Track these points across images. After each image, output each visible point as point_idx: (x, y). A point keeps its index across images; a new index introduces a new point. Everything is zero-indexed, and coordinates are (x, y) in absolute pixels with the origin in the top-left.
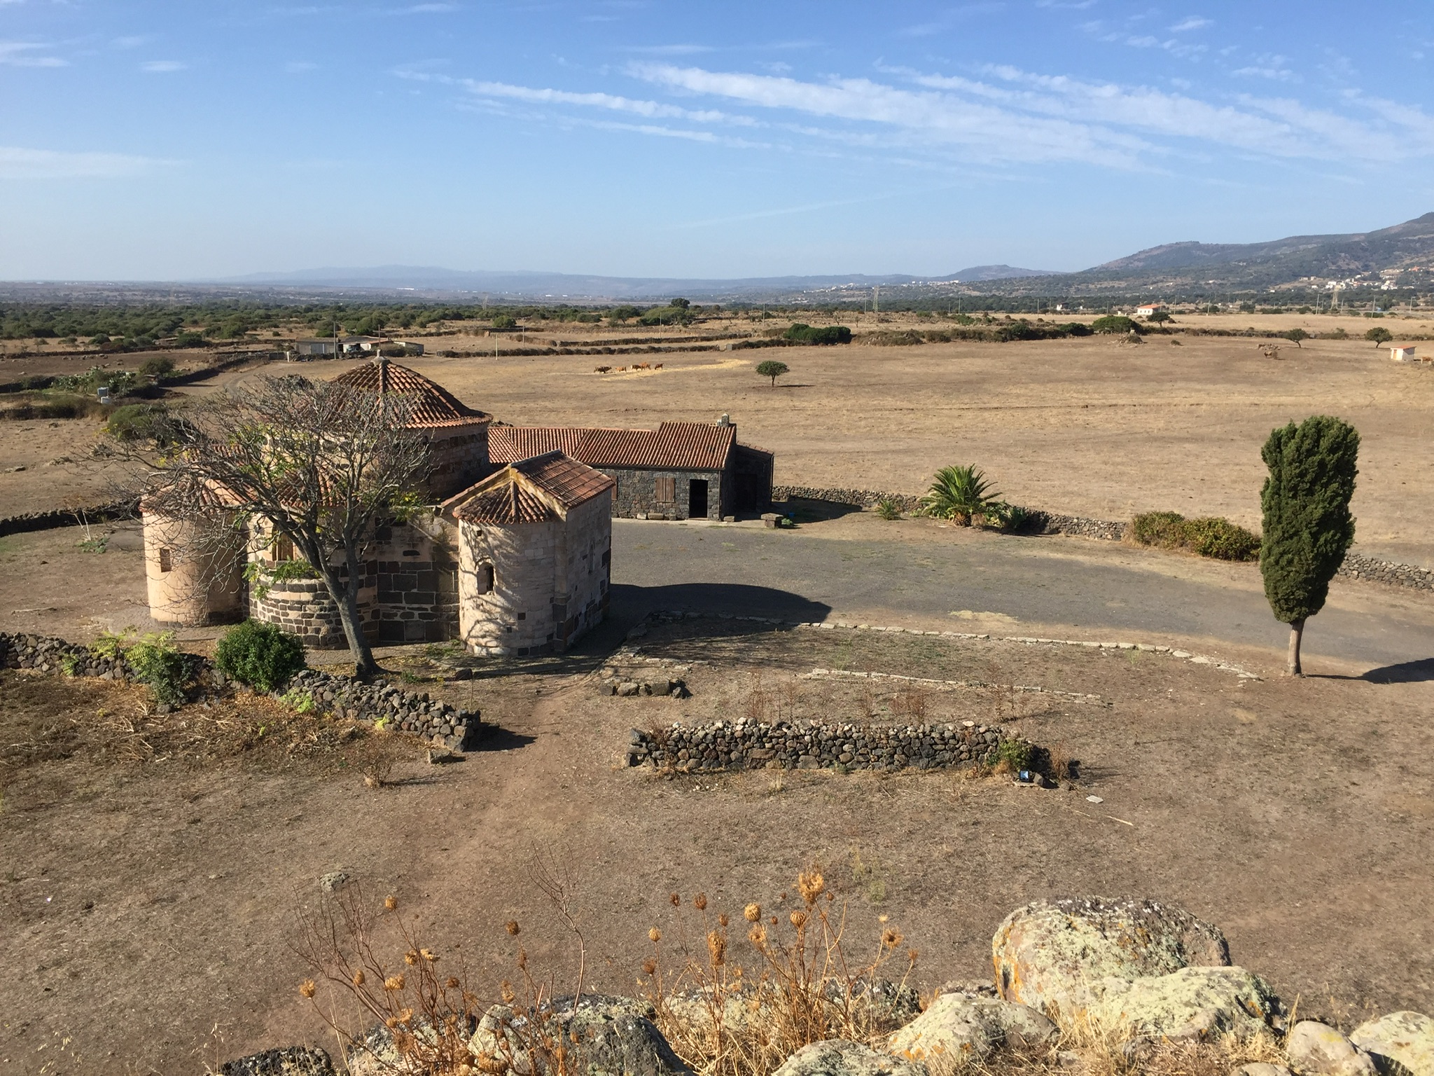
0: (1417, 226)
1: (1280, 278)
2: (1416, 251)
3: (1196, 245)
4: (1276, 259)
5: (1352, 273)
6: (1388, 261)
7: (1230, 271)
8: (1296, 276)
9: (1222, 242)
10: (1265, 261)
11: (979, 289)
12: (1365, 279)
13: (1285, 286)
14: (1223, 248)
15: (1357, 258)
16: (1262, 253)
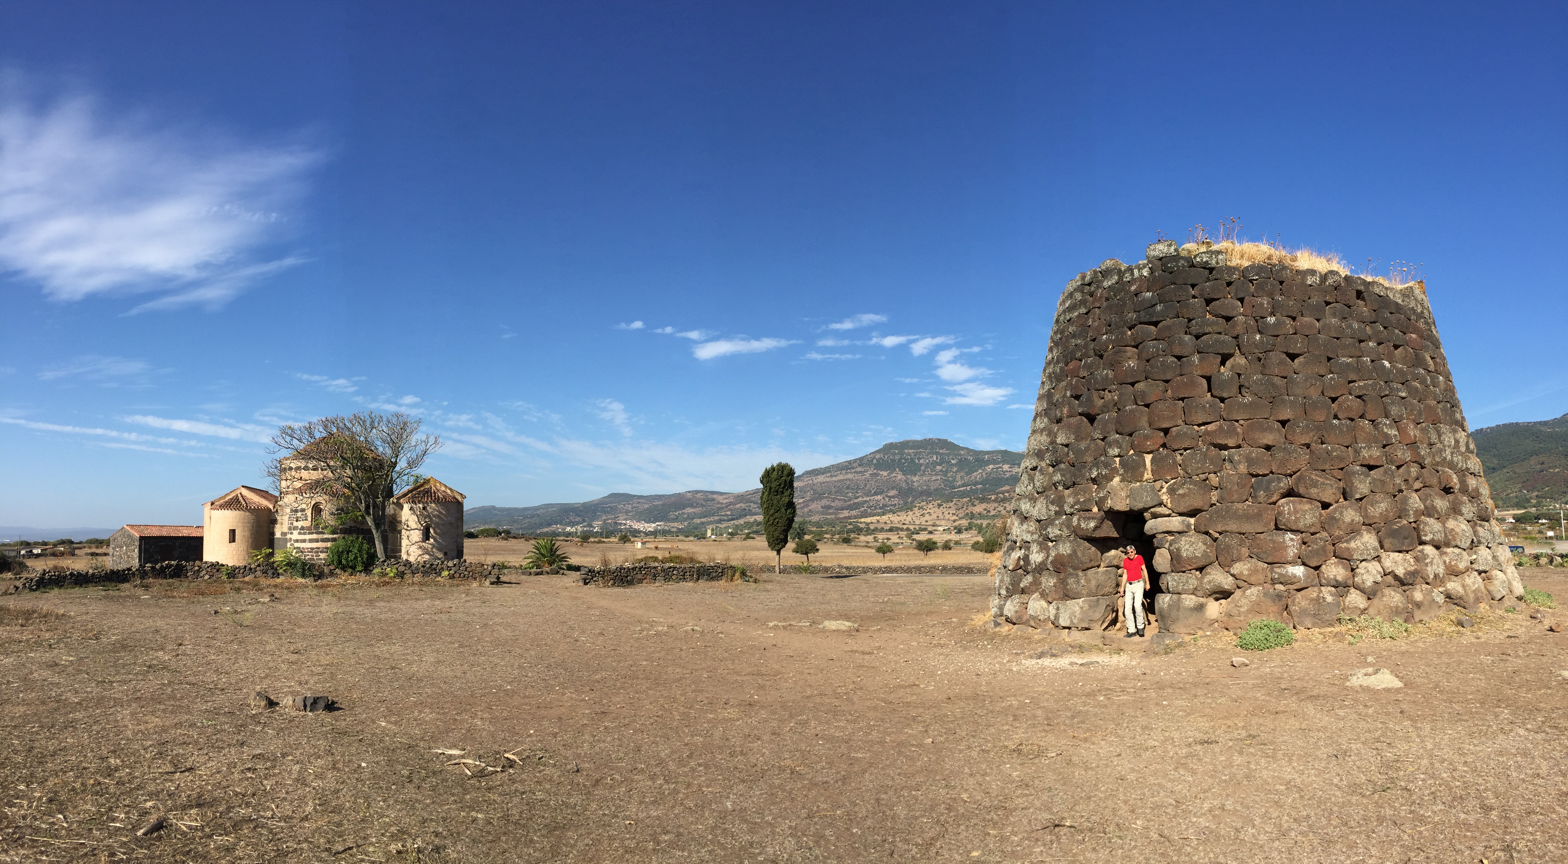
0: (607, 500)
1: (541, 525)
2: (608, 513)
3: (493, 507)
4: (538, 515)
5: (578, 523)
6: (595, 518)
7: (515, 522)
8: (549, 525)
9: (507, 506)
10: (532, 517)
12: (585, 527)
13: (545, 530)
14: (509, 509)
15: (578, 516)
16: (529, 512)
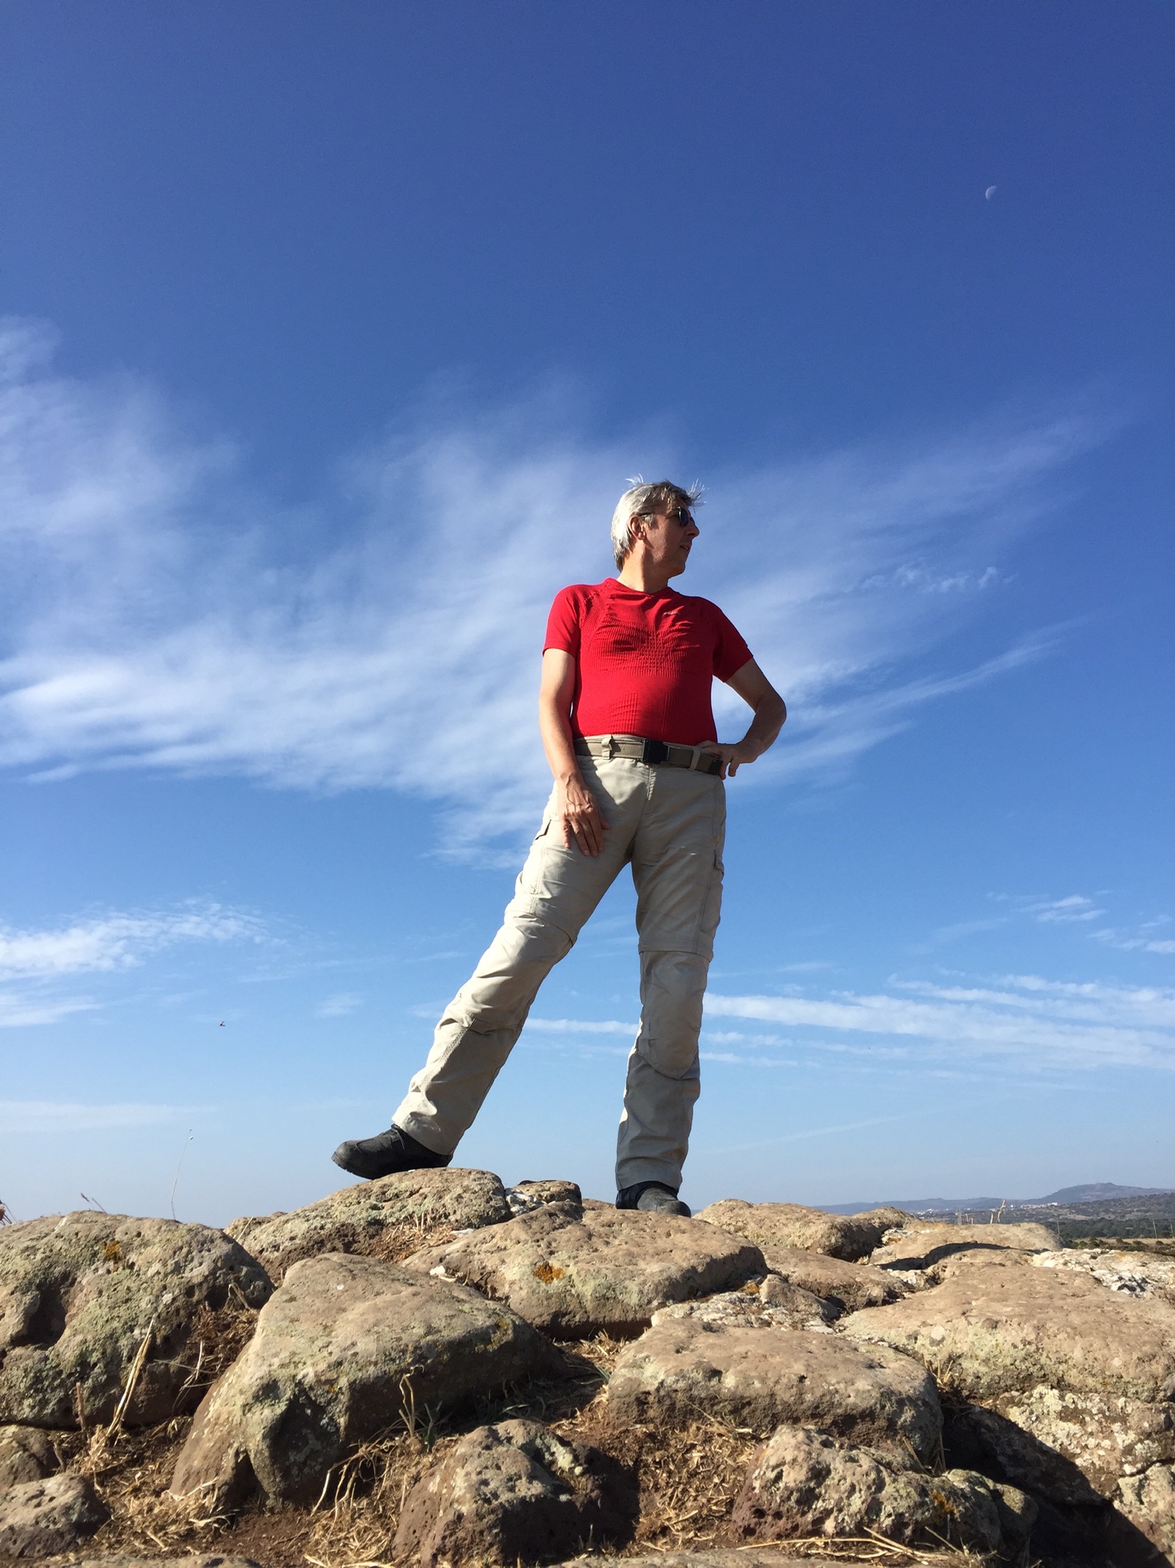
11: (1084, 1213)
